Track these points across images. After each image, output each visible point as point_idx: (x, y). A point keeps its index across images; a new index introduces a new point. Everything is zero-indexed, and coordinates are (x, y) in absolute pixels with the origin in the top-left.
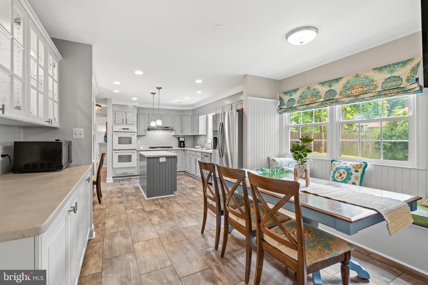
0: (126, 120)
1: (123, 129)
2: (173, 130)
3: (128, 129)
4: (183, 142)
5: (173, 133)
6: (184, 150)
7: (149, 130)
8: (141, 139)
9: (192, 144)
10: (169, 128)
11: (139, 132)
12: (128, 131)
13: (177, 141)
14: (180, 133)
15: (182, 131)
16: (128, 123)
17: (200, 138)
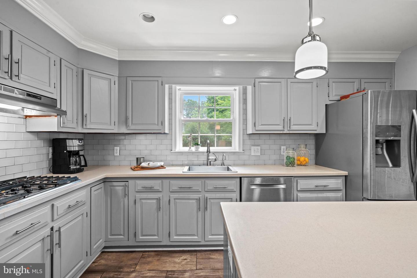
6: (105, 180)
15: (82, 118)
17: (126, 142)
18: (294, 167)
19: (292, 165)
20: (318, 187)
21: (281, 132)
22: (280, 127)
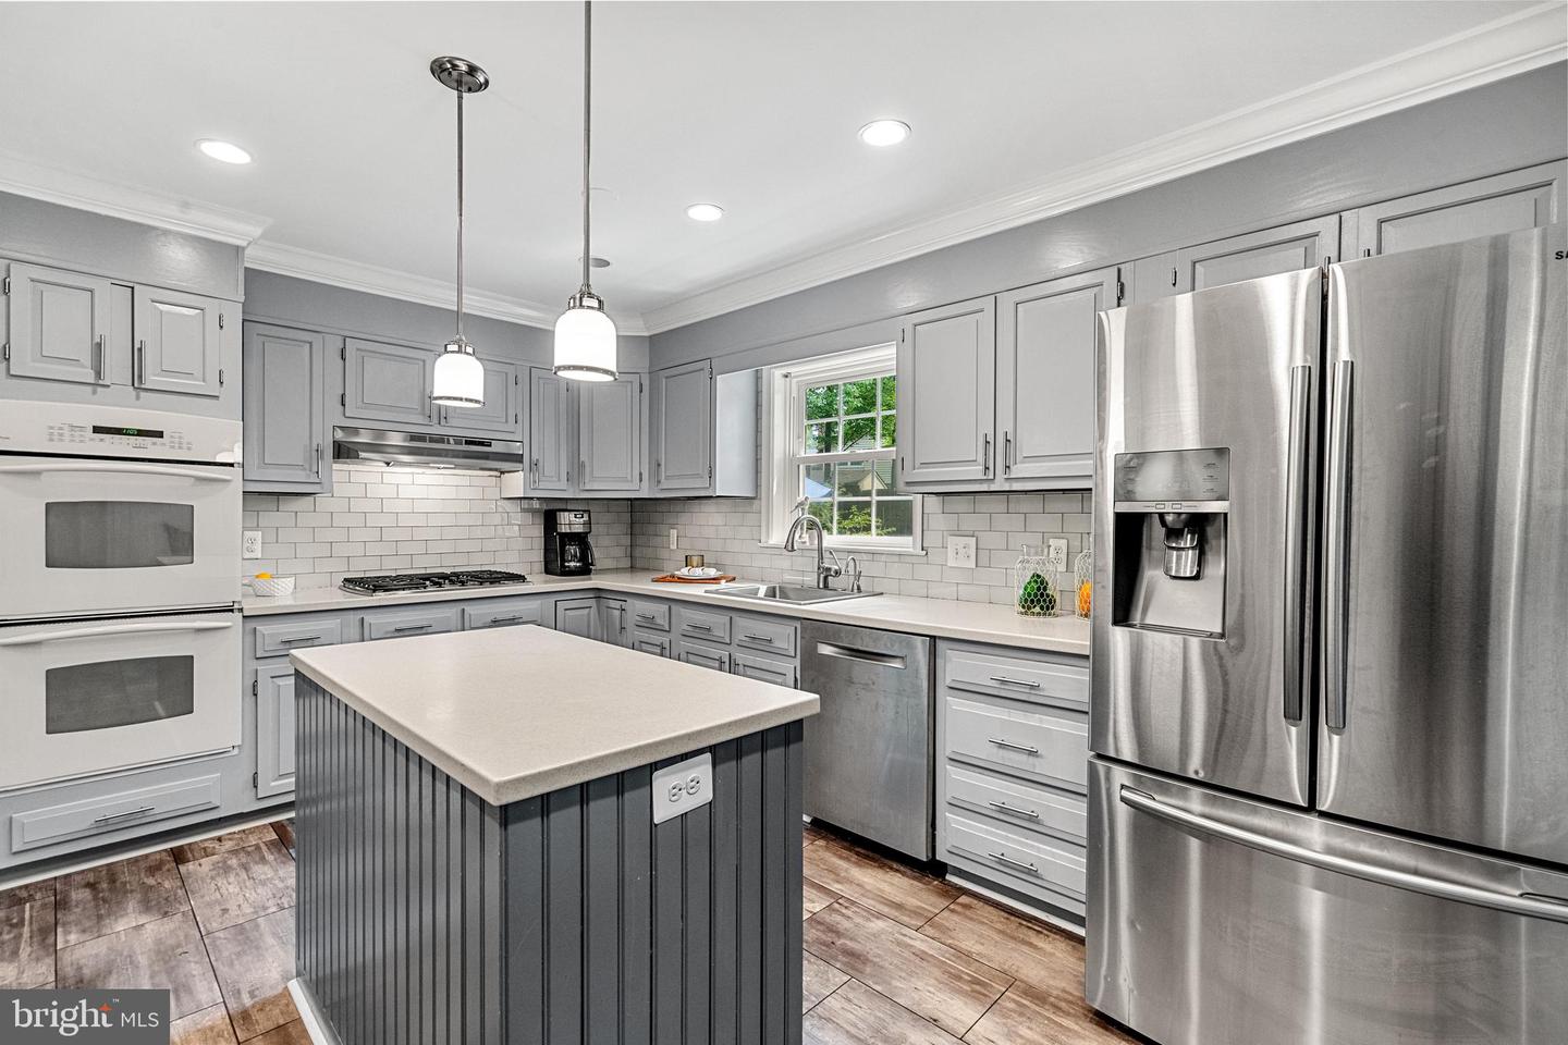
0: (137, 354)
1: (97, 430)
2: (518, 458)
3: (160, 434)
4: (580, 539)
5: (516, 483)
6: (599, 593)
7: (343, 451)
8: (271, 518)
9: (619, 552)
10: (496, 447)
11: (264, 464)
12: (151, 448)
13: (538, 531)
14: (563, 484)
15: (577, 471)
16: (151, 380)
17: (684, 518)
18: (1050, 615)
19: (1042, 608)
20: (1006, 687)
21: (984, 487)
22: (976, 471)
